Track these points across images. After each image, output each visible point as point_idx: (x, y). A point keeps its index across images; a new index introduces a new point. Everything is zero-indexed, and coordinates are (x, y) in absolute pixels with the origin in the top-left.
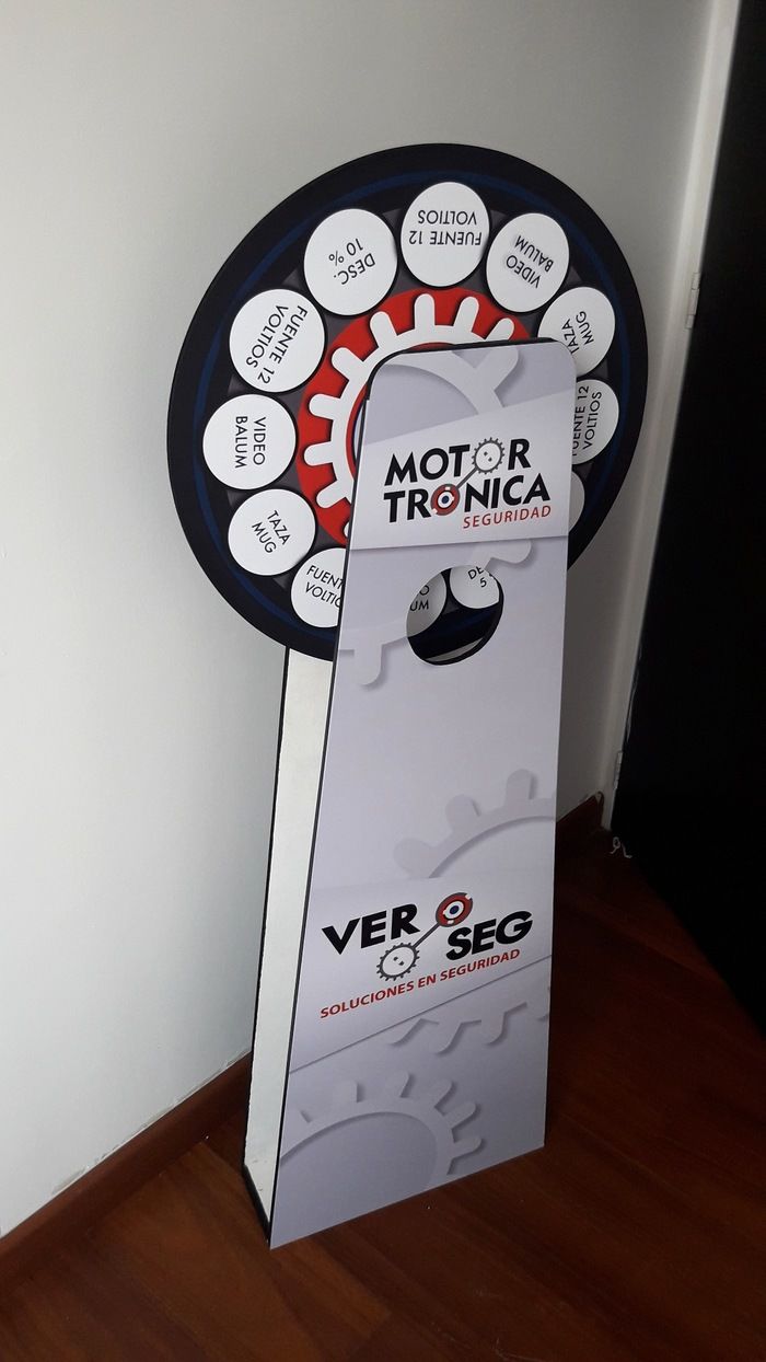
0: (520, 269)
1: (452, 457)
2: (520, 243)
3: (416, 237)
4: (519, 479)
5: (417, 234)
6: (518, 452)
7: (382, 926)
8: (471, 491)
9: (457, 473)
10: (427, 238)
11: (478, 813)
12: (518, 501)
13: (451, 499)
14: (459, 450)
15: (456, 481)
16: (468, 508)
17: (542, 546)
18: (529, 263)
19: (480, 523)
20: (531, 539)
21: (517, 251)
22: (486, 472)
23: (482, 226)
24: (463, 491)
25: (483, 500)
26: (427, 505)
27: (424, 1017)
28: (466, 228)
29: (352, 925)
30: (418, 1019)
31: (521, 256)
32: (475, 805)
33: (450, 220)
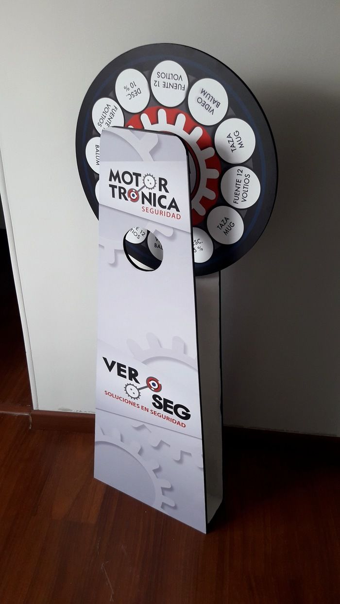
0: (204, 104)
1: (134, 177)
2: (203, 92)
3: (157, 83)
4: (165, 197)
5: (157, 82)
6: (163, 184)
7: (125, 371)
8: (144, 196)
9: (137, 185)
10: (161, 84)
11: (161, 347)
12: (164, 207)
13: (136, 196)
14: (138, 175)
15: (137, 189)
16: (143, 203)
17: (178, 233)
18: (208, 102)
19: (149, 211)
20: (173, 228)
21: (201, 96)
22: (149, 189)
23: (185, 82)
24: (140, 193)
25: (150, 201)
26: (126, 195)
27: (145, 424)
28: (178, 82)
29: (113, 363)
30: (142, 424)
31: (204, 98)
32: (159, 342)
33: (171, 77)
